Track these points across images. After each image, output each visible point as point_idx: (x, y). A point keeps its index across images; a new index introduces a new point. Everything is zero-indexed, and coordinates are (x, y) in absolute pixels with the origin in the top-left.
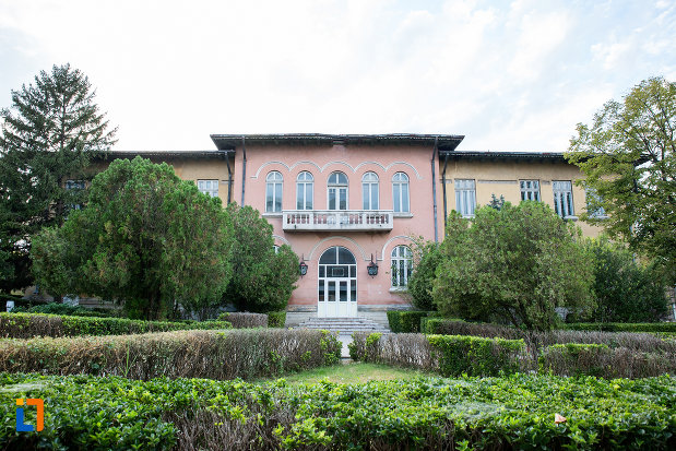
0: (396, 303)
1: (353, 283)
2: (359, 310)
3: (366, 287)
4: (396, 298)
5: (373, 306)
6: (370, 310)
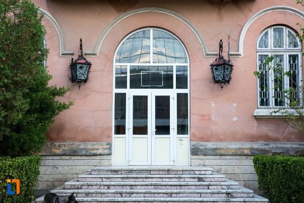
2: (195, 152)
5: (223, 145)
6: (215, 153)
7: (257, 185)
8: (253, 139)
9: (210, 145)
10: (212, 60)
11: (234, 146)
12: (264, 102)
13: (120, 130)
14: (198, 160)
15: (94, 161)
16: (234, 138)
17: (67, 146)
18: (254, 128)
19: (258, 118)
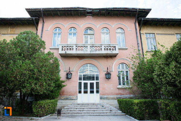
0: (121, 94)
1: (97, 83)
2: (101, 98)
3: (105, 86)
4: (121, 92)
5: (109, 96)
6: (107, 98)
7: (118, 107)
8: (117, 94)
9: (105, 96)
10: (105, 73)
11: (112, 96)
12: (120, 84)
13: (80, 92)
14: (102, 101)
15: (73, 101)
16: (112, 94)
17: (65, 97)
18: (118, 91)
19: (118, 88)
